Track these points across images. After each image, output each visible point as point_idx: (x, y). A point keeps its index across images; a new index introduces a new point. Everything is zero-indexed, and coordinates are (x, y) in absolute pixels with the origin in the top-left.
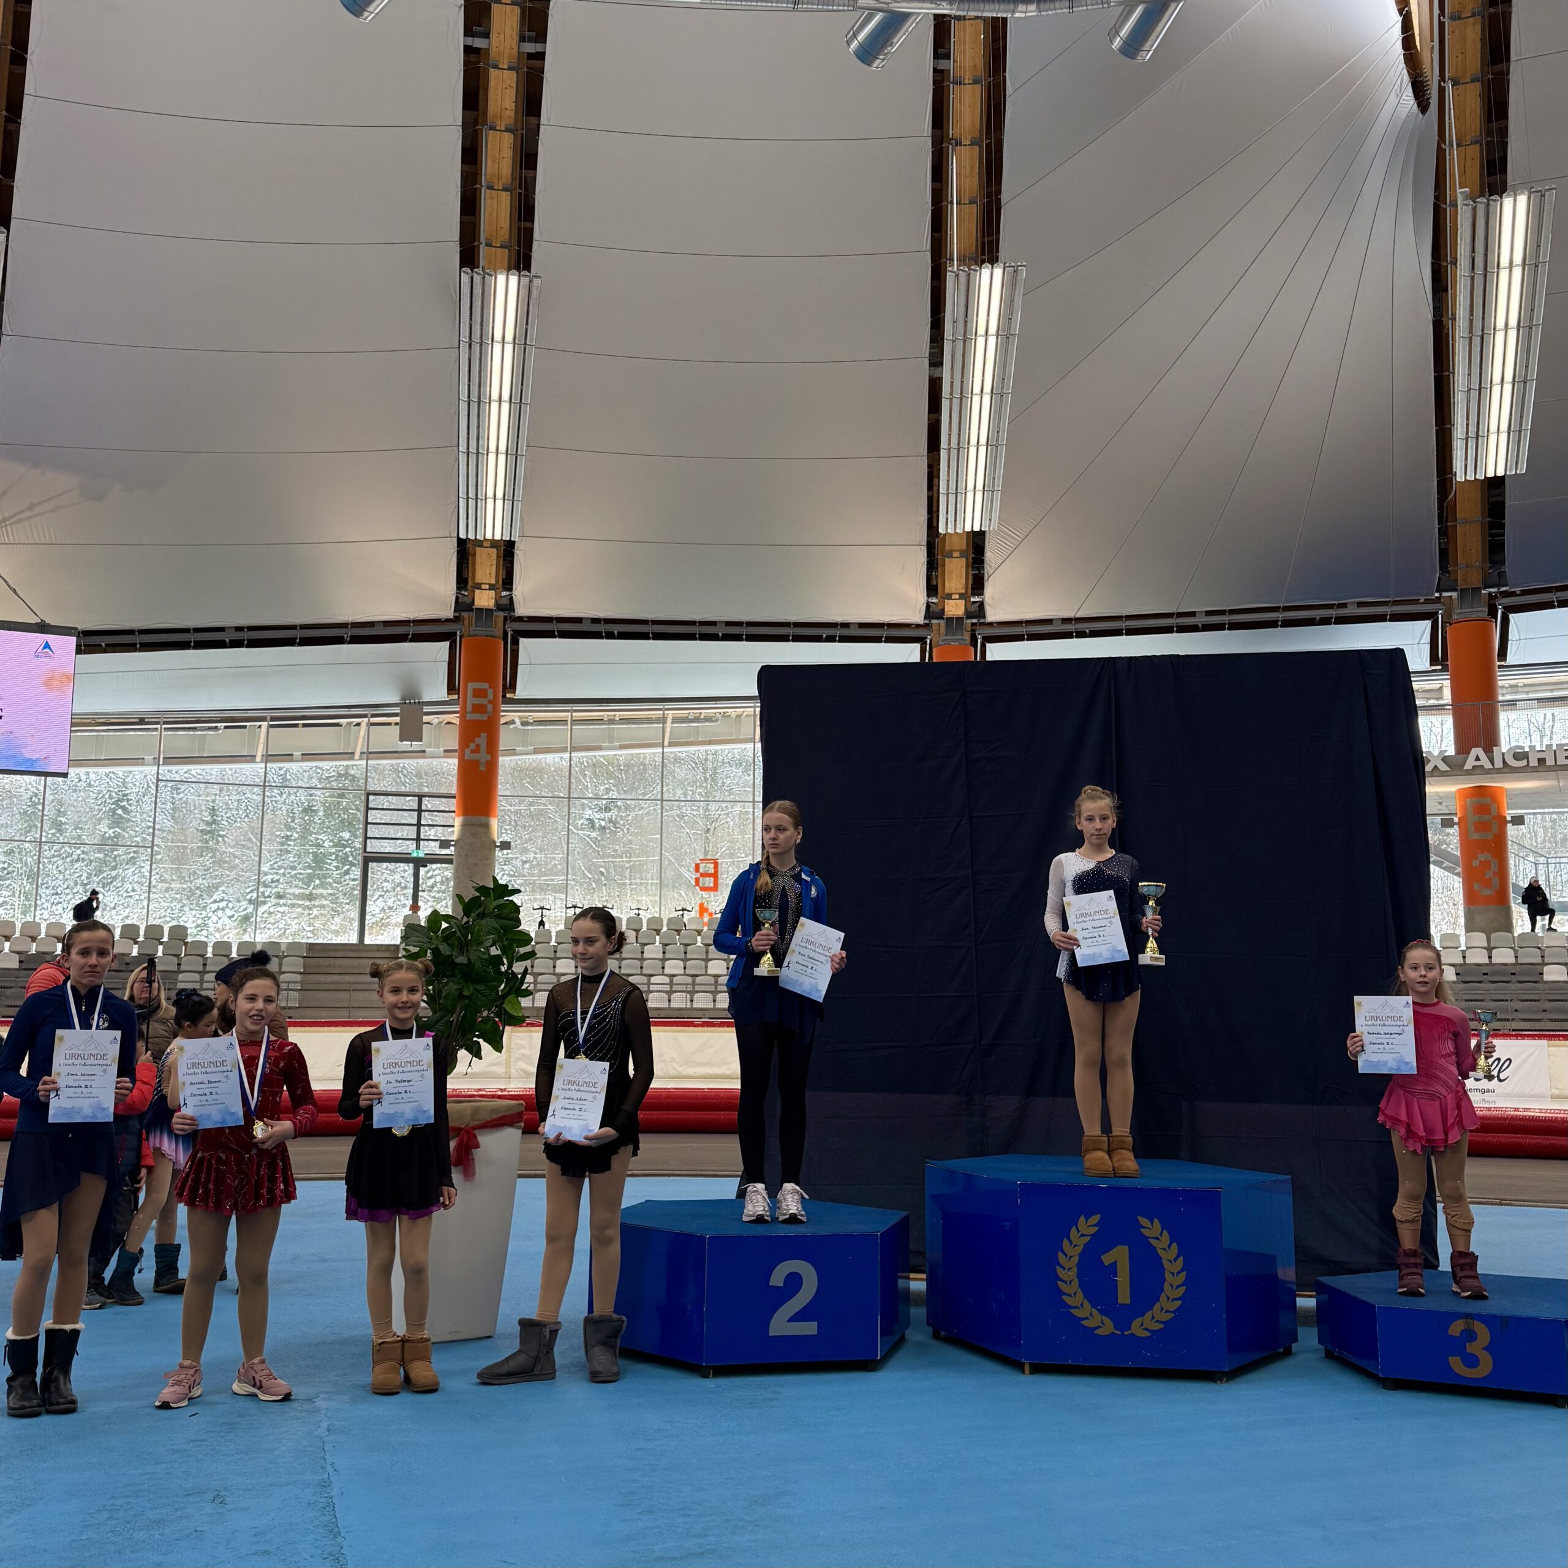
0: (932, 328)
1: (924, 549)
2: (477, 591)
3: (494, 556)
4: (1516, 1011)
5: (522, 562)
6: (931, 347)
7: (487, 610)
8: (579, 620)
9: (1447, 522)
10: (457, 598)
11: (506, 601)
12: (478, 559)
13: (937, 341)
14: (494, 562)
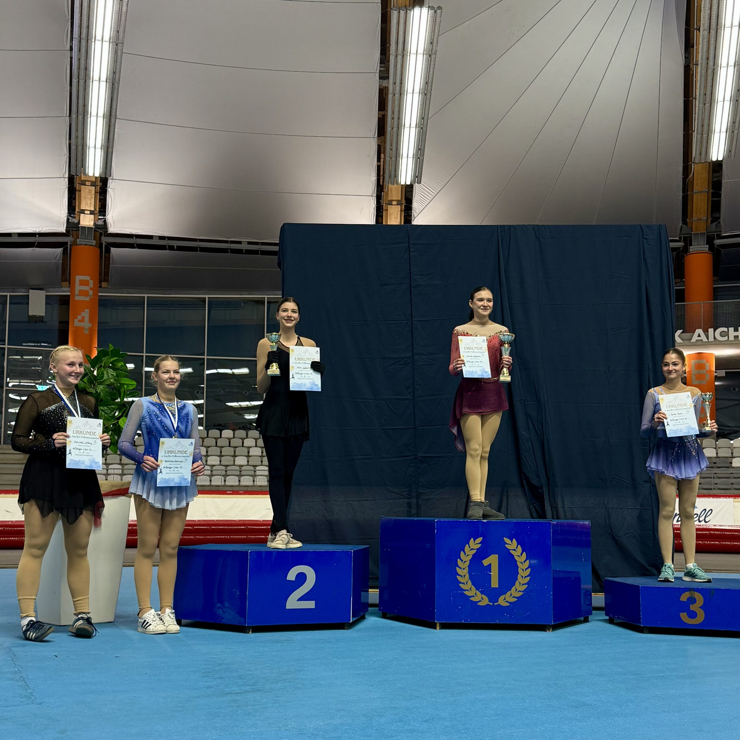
0: (381, 54)
1: (375, 198)
2: (82, 215)
3: (93, 192)
4: (716, 484)
5: (112, 197)
6: (380, 67)
7: (88, 227)
8: (150, 237)
9: (687, 192)
10: (68, 219)
11: (100, 222)
12: (83, 194)
13: (384, 63)
14: (93, 196)
